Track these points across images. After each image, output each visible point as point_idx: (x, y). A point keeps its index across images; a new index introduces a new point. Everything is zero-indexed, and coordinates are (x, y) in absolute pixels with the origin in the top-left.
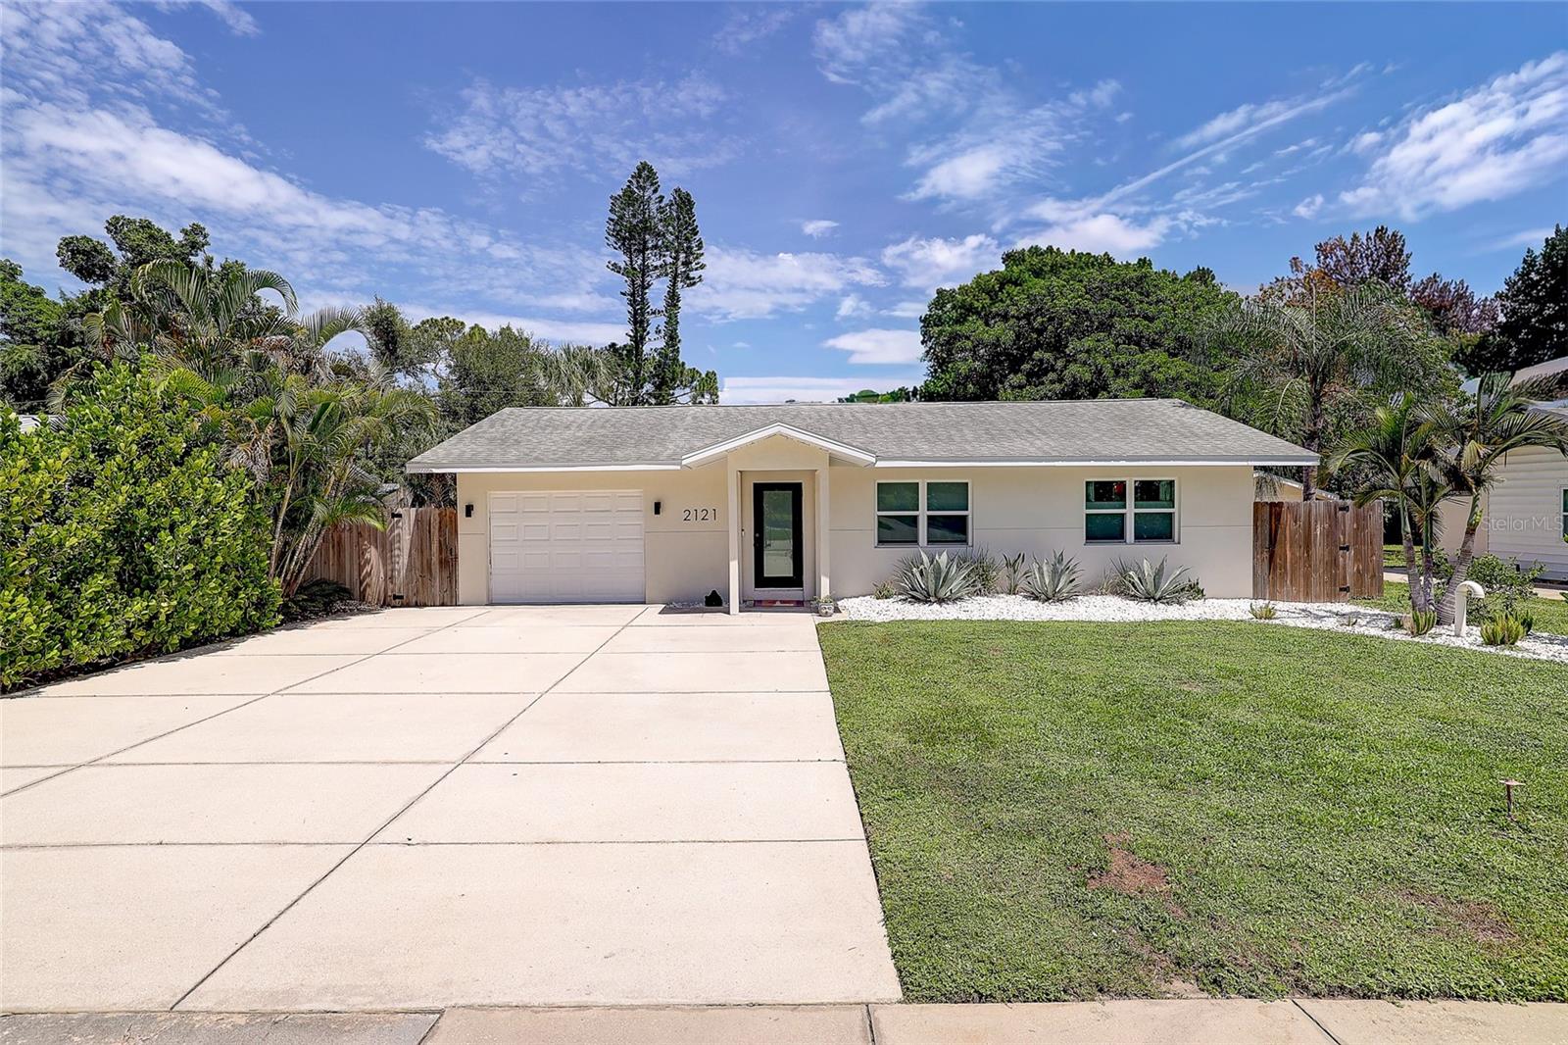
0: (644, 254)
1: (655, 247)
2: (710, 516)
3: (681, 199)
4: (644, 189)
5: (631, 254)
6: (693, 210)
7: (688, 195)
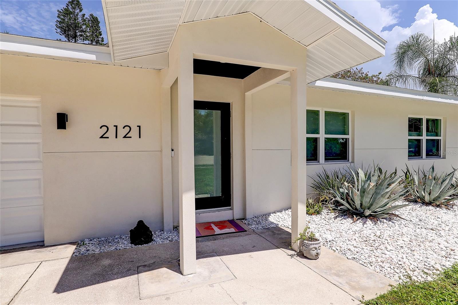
0: (75, 39)
1: (81, 35)
2: (134, 133)
3: (93, 19)
4: (74, 8)
5: (69, 38)
6: (99, 25)
7: (97, 18)
